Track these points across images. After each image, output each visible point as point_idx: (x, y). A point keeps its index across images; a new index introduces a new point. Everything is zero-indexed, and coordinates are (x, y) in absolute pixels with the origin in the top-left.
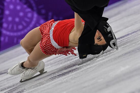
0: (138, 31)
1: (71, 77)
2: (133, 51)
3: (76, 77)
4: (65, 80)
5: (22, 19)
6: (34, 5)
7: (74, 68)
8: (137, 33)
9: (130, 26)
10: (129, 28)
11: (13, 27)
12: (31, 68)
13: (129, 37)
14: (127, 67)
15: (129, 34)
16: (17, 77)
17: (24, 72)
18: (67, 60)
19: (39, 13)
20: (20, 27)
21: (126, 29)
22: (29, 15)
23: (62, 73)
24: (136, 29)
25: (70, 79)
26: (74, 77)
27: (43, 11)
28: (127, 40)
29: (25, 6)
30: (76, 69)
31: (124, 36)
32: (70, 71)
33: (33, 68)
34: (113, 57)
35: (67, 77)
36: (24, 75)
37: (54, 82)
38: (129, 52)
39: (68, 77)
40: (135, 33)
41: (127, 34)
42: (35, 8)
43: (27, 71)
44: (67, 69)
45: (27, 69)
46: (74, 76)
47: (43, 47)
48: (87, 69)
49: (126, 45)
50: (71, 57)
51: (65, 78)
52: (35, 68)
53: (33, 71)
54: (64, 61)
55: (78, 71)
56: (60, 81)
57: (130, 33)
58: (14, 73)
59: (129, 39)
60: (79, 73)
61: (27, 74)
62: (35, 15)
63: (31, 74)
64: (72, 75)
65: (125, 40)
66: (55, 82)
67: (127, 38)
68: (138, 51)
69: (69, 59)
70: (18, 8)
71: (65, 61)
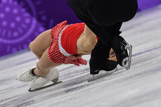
0: (152, 50)
1: (70, 96)
2: (144, 73)
3: (76, 98)
4: (62, 99)
5: (18, 24)
6: (34, 10)
7: (75, 86)
8: (151, 52)
9: (143, 43)
10: (142, 45)
11: (7, 33)
12: (42, 76)
13: (141, 56)
14: (137, 90)
15: (142, 53)
16: (7, 92)
17: (34, 80)
18: (67, 77)
19: (39, 20)
20: (16, 34)
21: (139, 46)
22: (28, 21)
23: (59, 91)
24: (150, 48)
25: (69, 99)
26: (74, 98)
27: (44, 18)
28: (138, 60)
29: (23, 10)
30: (77, 88)
31: (136, 55)
32: (69, 90)
33: (44, 76)
34: (120, 77)
35: (65, 97)
36: (33, 84)
37: (50, 102)
38: (140, 74)
39: (67, 96)
40: (149, 52)
41: (139, 52)
42: (35, 14)
43: (38, 79)
44: (66, 87)
45: (38, 77)
46: (73, 96)
47: (51, 53)
48: (90, 89)
49: (137, 66)
50: (72, 74)
51: (63, 98)
52: (47, 77)
53: (44, 79)
54: (63, 78)
55: (79, 91)
56: (57, 101)
57: (143, 51)
58: (24, 79)
59: (141, 59)
60: (79, 93)
61: (37, 83)
62: (35, 22)
63: (41, 82)
64: (72, 95)
65: (137, 59)
66: (52, 101)
67: (138, 57)
68: (150, 73)
69: (70, 76)
70: (16, 11)
71: (65, 78)
